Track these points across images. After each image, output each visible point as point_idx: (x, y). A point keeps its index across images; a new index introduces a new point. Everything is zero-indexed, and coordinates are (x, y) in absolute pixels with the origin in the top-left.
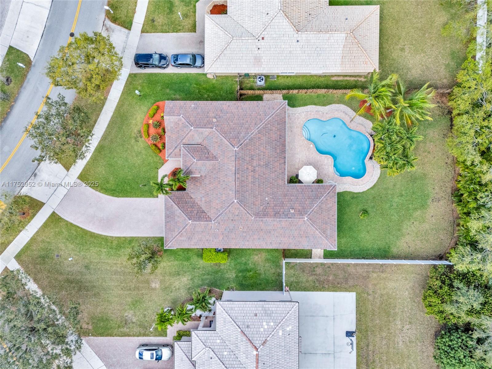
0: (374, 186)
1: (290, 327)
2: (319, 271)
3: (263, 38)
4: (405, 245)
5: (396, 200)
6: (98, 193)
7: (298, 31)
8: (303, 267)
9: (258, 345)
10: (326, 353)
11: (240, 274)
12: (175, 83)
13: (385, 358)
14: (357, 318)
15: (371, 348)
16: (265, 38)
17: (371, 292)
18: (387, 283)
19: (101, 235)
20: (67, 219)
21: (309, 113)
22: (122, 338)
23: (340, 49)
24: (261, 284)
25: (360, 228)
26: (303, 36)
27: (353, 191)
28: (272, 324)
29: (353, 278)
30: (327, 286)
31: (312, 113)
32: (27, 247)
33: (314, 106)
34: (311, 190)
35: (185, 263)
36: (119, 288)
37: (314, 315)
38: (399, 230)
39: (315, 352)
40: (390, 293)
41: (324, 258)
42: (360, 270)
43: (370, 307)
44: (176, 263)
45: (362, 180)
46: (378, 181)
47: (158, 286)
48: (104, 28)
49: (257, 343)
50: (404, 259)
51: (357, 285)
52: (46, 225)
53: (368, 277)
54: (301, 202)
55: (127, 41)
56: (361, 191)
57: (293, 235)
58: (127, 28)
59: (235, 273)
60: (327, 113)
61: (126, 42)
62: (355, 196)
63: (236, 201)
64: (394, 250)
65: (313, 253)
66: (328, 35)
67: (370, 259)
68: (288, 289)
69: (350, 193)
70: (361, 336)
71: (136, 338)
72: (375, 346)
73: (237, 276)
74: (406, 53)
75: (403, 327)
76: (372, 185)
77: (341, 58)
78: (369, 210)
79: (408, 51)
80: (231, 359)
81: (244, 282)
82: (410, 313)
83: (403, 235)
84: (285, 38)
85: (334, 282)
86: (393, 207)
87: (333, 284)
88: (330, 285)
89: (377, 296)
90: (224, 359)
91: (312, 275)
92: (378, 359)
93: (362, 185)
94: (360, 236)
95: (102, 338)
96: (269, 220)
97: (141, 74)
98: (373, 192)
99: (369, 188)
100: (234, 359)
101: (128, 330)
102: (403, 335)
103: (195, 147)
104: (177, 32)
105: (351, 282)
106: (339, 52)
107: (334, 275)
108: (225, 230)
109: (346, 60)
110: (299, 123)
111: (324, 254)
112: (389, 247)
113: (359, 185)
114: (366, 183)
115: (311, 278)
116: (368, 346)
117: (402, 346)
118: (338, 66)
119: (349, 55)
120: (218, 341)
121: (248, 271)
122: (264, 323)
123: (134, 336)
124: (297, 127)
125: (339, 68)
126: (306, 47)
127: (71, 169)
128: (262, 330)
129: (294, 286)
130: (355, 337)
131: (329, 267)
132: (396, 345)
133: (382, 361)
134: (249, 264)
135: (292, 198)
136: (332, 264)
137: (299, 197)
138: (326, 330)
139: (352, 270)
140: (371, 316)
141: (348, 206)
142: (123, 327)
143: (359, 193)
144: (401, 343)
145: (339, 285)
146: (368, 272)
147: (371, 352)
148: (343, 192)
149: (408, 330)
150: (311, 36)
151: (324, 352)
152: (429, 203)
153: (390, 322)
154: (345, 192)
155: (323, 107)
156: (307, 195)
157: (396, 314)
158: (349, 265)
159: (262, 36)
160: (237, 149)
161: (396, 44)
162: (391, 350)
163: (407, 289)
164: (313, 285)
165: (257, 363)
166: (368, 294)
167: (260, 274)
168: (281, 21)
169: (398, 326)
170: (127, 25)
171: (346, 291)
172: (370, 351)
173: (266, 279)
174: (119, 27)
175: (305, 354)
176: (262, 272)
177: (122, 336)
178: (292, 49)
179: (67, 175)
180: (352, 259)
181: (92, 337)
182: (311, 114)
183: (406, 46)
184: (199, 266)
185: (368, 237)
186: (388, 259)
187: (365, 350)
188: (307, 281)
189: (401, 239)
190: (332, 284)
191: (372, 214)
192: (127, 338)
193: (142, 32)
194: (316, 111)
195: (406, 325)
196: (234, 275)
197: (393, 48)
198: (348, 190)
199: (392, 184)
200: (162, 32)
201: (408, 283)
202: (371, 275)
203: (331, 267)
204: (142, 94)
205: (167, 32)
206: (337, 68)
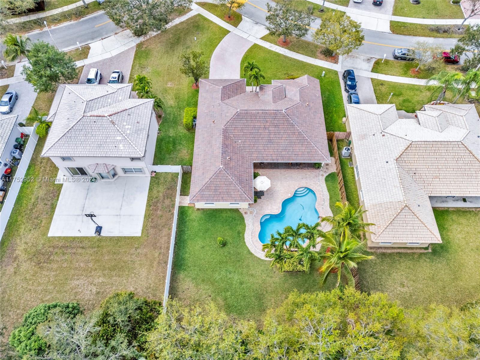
0: (252, 254)
1: (122, 148)
2: (167, 202)
3: (383, 135)
4: (186, 287)
5: (236, 277)
6: (244, 53)
7: (396, 160)
8: (172, 188)
9: (112, 118)
10: (85, 208)
11: (171, 139)
12: (334, 97)
13: (65, 265)
14: (114, 237)
15: (80, 251)
16: (384, 137)
17: (138, 251)
18: (146, 267)
19: (212, 55)
20: (224, 38)
21: (322, 193)
22: (131, 66)
23: (388, 200)
24: (161, 154)
25: (208, 239)
26: (393, 165)
27: (245, 233)
28: (128, 132)
29: (156, 234)
30: (151, 208)
31: (321, 196)
32: (205, 19)
33: (329, 198)
34: (248, 179)
35: (185, 103)
36: (170, 64)
37: (125, 197)
38: (203, 281)
39: (87, 198)
40: (135, 271)
41: (179, 207)
42: (163, 240)
43: (123, 250)
44: (186, 97)
45: (257, 241)
46: (257, 257)
47: (169, 86)
48: (369, 58)
49: (114, 118)
50: (170, 287)
51: (148, 237)
52: (221, 28)
53: (155, 248)
54: (236, 168)
55: (363, 70)
56: (246, 241)
57: (206, 162)
58: (372, 70)
59: (173, 136)
60: (323, 208)
61: (361, 69)
62: (240, 235)
63: (239, 110)
64: (182, 275)
65: (186, 197)
66: (399, 185)
67: (174, 250)
68: (153, 175)
69: (244, 230)
70: (95, 241)
71: (129, 73)
72: (81, 254)
73: (170, 137)
74: (399, 288)
75: (95, 285)
76: (252, 251)
77: (380, 202)
78: (226, 249)
79: (402, 291)
80: (104, 103)
81: (163, 142)
82: (109, 292)
83: (197, 285)
84: (387, 152)
85: (154, 216)
86: (228, 274)
87: (152, 215)
88: (151, 212)
89: (133, 257)
90: (105, 98)
91: (164, 196)
92: (66, 257)
93: (252, 241)
94: (199, 239)
95: (134, 55)
96: (221, 140)
97: (338, 77)
98: (245, 252)
99: (249, 249)
100: (103, 104)
101: (136, 69)
102: (86, 285)
103: (283, 93)
104: (377, 98)
105: (152, 231)
106: (385, 199)
107: (162, 216)
108: (213, 112)
109: (378, 208)
110: (311, 185)
111: (184, 207)
112: (185, 270)
113: (252, 238)
114: (255, 245)
115: (161, 195)
116: (83, 248)
117: (73, 284)
118: (371, 203)
119: (384, 209)
120: (120, 98)
121: (173, 145)
122: (130, 127)
123: (131, 72)
124: (306, 183)
125: (369, 204)
126: (384, 170)
127: (261, 40)
128: (125, 124)
129: (155, 181)
130: (94, 235)
131: (170, 211)
132: (76, 278)
133: (62, 261)
134: (179, 146)
135: (241, 162)
136: (173, 214)
137: (241, 167)
138: (108, 208)
139: (165, 232)
140: (114, 251)
141: (231, 228)
142: (139, 66)
143: (244, 239)
144: (77, 282)
145: (150, 220)
146: (161, 248)
147: (75, 250)
148: (245, 224)
149: (91, 290)
150: (395, 171)
151: (86, 205)
152: (231, 315)
153: (103, 270)
154: (245, 225)
155: (329, 205)
156: (243, 174)
157: (111, 277)
158: (170, 229)
159: (385, 134)
160: (283, 111)
161: (407, 278)
162: (72, 272)
163: (136, 289)
164: (154, 197)
165: (97, 116)
166: (136, 249)
167: (169, 154)
168: (402, 145)
169: (97, 280)
170: (375, 70)
171: (143, 226)
172: (77, 250)
173: (164, 158)
174: (372, 66)
175: (88, 190)
176: (172, 156)
177: (132, 65)
178: (378, 160)
179: (257, 38)
180: (176, 233)
181: (135, 50)
182: (320, 194)
183: (407, 288)
184: (181, 111)
185: (197, 247)
186: (172, 269)
187: (78, 245)
188: (158, 192)
189: (193, 283)
190: (152, 213)
191: (221, 251)
192: (131, 68)
193: (372, 79)
194: (324, 199)
195: (97, 288)
196: (171, 135)
197: (402, 275)
198: (247, 228)
199: (254, 272)
200: (374, 90)
201: (143, 291)
202: (156, 251)
203: (170, 213)
204: (323, 78)
205: (375, 93)
206: (368, 202)
